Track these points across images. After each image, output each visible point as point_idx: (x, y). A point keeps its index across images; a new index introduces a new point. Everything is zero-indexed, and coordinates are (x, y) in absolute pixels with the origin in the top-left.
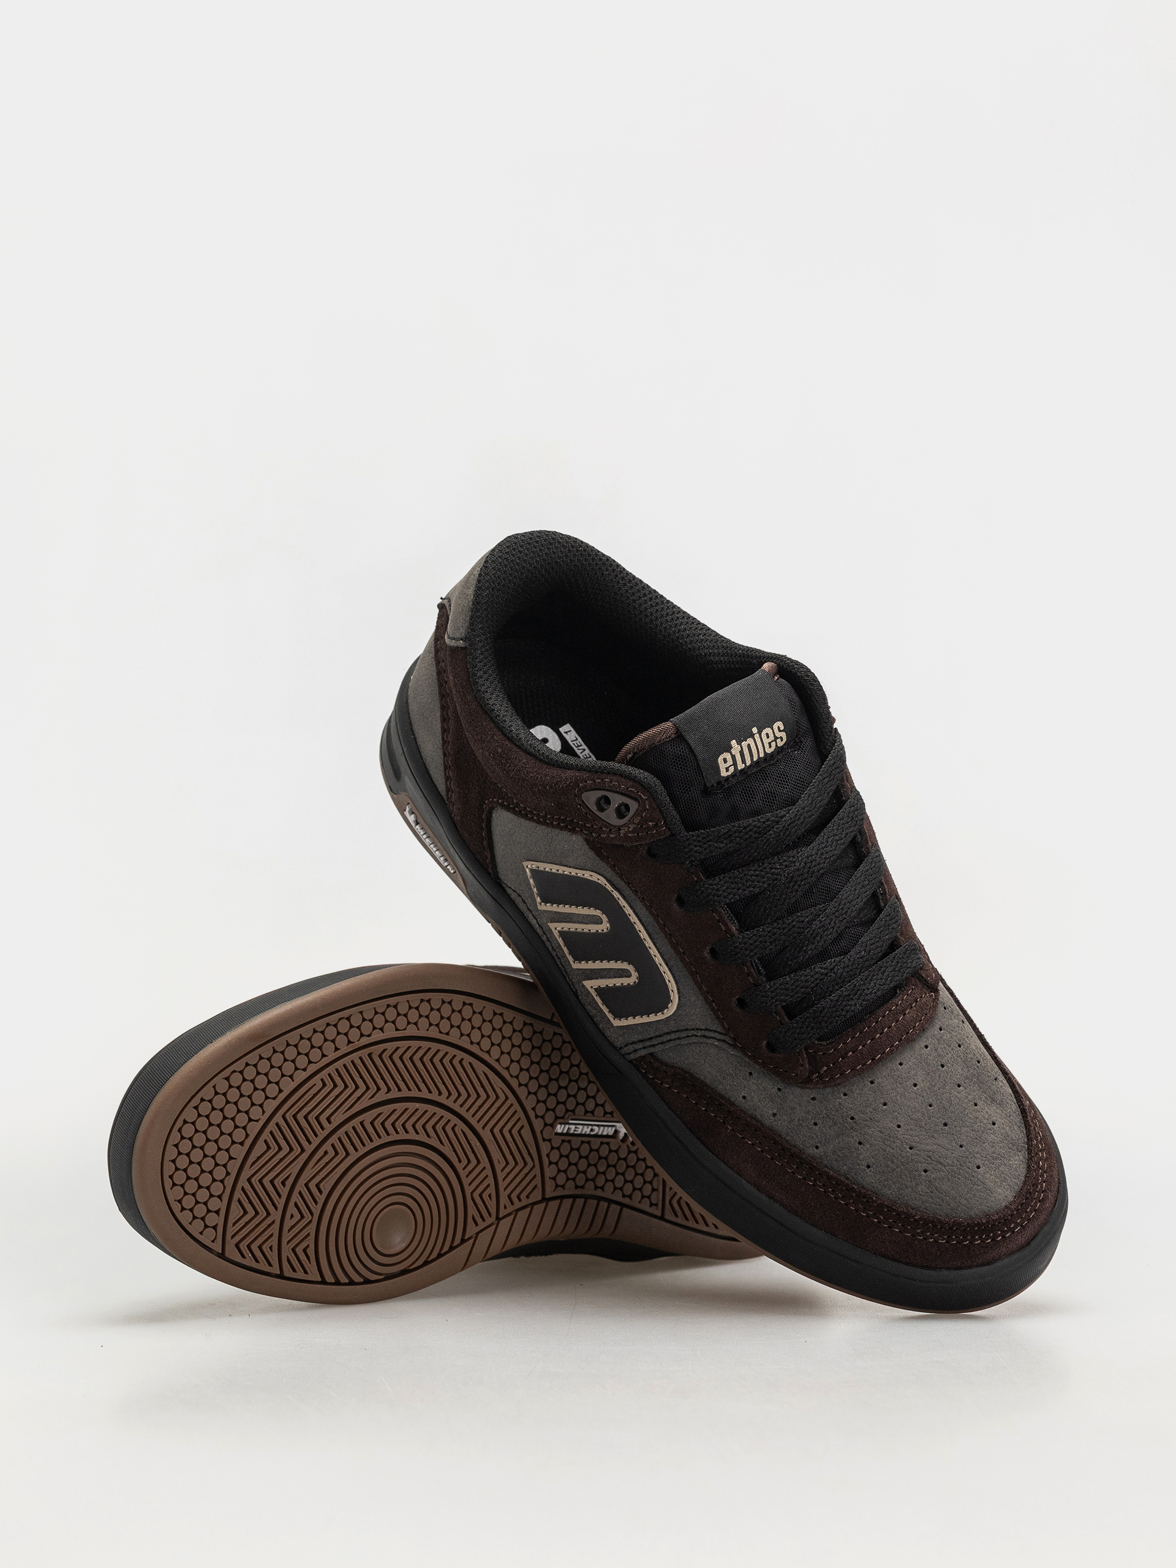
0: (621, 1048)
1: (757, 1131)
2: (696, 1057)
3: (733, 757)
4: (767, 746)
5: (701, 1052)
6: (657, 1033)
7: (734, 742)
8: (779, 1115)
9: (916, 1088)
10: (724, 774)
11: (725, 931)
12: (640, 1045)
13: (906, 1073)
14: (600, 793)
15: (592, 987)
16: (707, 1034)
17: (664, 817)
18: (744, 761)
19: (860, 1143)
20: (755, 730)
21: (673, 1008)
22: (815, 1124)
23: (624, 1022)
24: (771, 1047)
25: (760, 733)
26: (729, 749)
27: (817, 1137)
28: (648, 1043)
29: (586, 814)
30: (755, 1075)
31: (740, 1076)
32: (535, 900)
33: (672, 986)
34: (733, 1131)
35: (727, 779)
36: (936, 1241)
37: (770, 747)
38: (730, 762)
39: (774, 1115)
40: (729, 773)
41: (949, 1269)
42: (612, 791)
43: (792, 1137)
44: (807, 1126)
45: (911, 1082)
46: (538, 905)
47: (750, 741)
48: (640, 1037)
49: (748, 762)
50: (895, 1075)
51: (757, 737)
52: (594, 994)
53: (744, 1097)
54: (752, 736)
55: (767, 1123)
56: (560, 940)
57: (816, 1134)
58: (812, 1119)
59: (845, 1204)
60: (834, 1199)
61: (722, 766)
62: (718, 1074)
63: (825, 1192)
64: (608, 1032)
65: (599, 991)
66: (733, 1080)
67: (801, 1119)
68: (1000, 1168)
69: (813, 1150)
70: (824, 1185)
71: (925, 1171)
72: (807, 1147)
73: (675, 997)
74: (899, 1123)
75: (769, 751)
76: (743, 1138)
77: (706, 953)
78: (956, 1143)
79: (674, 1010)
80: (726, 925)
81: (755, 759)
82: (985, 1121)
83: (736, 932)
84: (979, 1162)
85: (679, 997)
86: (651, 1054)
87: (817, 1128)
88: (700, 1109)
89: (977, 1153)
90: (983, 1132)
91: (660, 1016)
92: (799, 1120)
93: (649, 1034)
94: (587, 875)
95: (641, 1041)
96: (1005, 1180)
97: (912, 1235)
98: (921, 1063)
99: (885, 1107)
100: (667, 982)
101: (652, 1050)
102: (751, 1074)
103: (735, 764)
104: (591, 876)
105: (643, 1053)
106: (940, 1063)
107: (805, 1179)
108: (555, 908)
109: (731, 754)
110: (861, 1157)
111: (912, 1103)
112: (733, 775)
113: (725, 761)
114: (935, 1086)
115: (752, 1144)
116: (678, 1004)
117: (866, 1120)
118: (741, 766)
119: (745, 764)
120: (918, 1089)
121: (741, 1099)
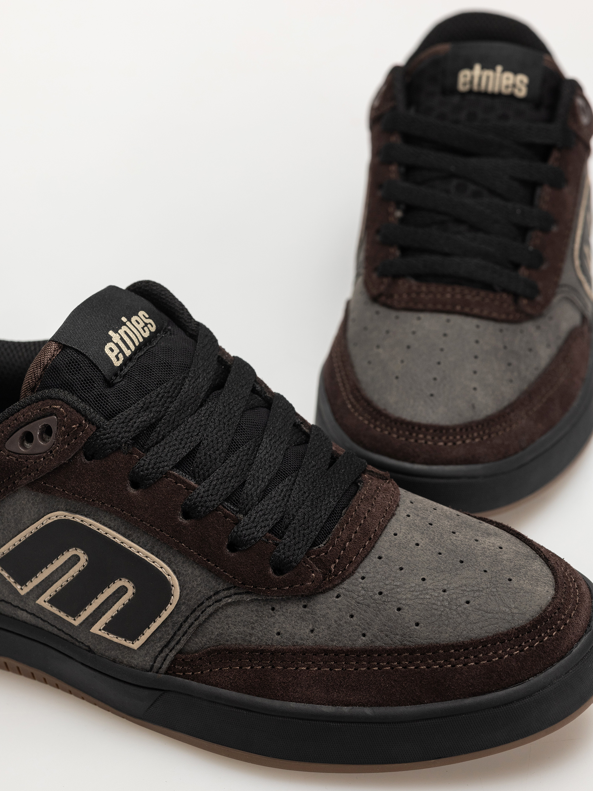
0: (153, 666)
1: (305, 654)
2: (219, 626)
3: (117, 345)
4: (142, 332)
5: (220, 619)
6: (176, 628)
7: (111, 333)
8: (316, 629)
9: (419, 546)
10: (117, 364)
11: (186, 489)
12: (167, 650)
13: (404, 539)
14: (20, 433)
15: (100, 630)
16: (218, 597)
17: (83, 416)
18: (128, 348)
19: (399, 609)
20: (124, 319)
21: (176, 591)
22: (352, 616)
23: (143, 639)
24: (278, 571)
25: (129, 320)
26: (110, 339)
27: (359, 625)
28: (173, 643)
29: (17, 460)
30: (277, 607)
31: (265, 617)
32: (16, 590)
33: (166, 570)
34: (285, 668)
35: (121, 367)
36: (511, 655)
37: (145, 332)
38: (116, 351)
39: (312, 631)
40: (121, 362)
41: (535, 675)
42: (28, 424)
43: (337, 640)
44: (346, 622)
45: (412, 545)
46: (20, 591)
47: (124, 328)
48: (163, 643)
49: (133, 348)
50: (395, 544)
51: (128, 324)
52: (104, 634)
53: (278, 634)
54: (124, 324)
55: (309, 643)
56: (54, 610)
57: (356, 625)
58: (346, 613)
59: (415, 668)
60: (403, 669)
61: (112, 356)
62: (245, 629)
63: (392, 668)
64: (133, 661)
65: (108, 628)
66: (261, 625)
67: (337, 619)
68: (528, 574)
69: (362, 639)
70: (388, 663)
71: (468, 602)
72: (356, 640)
73: (173, 580)
74: (422, 577)
75: (146, 335)
76: (297, 668)
77: (180, 519)
78: (479, 570)
79: (179, 593)
80: (184, 482)
81: (137, 344)
82: (493, 548)
83: (196, 486)
84: (508, 576)
85: (177, 578)
86: (180, 652)
87: (355, 618)
88: (247, 669)
89: (502, 570)
90: (496, 556)
91: (170, 608)
92: (336, 621)
93: (169, 634)
94: (46, 520)
95: (166, 646)
96: (538, 580)
97: (488, 661)
98: (411, 527)
99: (402, 571)
100: (160, 569)
101: (179, 647)
102: (273, 609)
103: (121, 351)
104: (49, 519)
105: (172, 655)
106: (427, 523)
107: (368, 668)
108: (36, 581)
109: (114, 343)
110: (407, 619)
111: (423, 558)
112: (125, 363)
113: (112, 350)
114: (434, 538)
115: (307, 668)
116: (180, 585)
117: (393, 589)
118: (128, 353)
119: (131, 350)
120: (421, 546)
121: (276, 636)
